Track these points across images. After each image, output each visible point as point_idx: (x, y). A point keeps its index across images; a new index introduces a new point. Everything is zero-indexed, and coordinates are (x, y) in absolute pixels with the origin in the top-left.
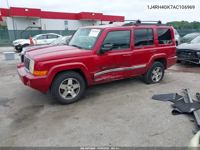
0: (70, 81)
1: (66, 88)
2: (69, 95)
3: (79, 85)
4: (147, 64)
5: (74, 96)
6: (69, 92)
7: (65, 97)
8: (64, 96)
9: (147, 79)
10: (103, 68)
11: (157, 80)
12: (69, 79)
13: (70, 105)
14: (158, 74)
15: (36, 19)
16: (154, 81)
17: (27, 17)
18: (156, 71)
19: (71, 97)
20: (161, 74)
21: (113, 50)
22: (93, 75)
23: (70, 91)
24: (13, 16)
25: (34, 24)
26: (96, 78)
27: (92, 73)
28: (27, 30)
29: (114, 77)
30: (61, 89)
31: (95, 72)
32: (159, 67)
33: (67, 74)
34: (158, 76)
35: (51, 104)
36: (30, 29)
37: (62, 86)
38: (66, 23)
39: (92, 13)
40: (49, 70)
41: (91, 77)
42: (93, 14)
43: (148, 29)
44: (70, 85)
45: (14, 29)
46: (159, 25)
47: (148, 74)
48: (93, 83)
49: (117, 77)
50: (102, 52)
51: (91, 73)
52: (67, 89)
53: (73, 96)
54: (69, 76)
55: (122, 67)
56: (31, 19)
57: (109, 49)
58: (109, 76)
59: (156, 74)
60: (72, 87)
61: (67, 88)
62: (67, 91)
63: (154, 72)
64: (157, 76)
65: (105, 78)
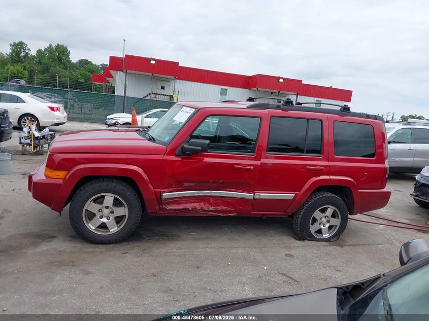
0: (109, 199)
1: (99, 211)
2: (103, 226)
3: (127, 210)
4: (296, 195)
5: (114, 229)
6: (104, 220)
7: (94, 228)
8: (92, 227)
9: (299, 229)
10: (186, 184)
11: (326, 236)
12: (106, 194)
13: (100, 246)
14: (328, 222)
15: (168, 80)
16: (317, 236)
17: (151, 74)
18: (324, 215)
19: (108, 230)
20: (336, 222)
21: (211, 152)
22: (161, 196)
23: (107, 219)
24: (128, 71)
25: (163, 88)
26: (169, 204)
27: (159, 190)
28: (147, 98)
29: (212, 208)
30: (87, 210)
31: (165, 190)
32: (330, 207)
33: (103, 184)
34: (330, 227)
35: (72, 237)
36: (153, 97)
37: (91, 206)
38: (224, 93)
39: (279, 78)
40: (69, 170)
41: (155, 197)
42: (281, 80)
43: (308, 119)
44: (107, 207)
45: (125, 94)
46: (344, 113)
47: (300, 216)
48: (162, 212)
49: (219, 208)
50: (184, 153)
51: (156, 190)
52: (100, 214)
53: (111, 231)
54: (107, 187)
55: (232, 190)
56: (159, 79)
57: (200, 148)
58: (202, 203)
59: (324, 221)
60: (112, 212)
61: (101, 211)
62: (101, 217)
63: (317, 214)
64: (327, 225)
65: (189, 206)
